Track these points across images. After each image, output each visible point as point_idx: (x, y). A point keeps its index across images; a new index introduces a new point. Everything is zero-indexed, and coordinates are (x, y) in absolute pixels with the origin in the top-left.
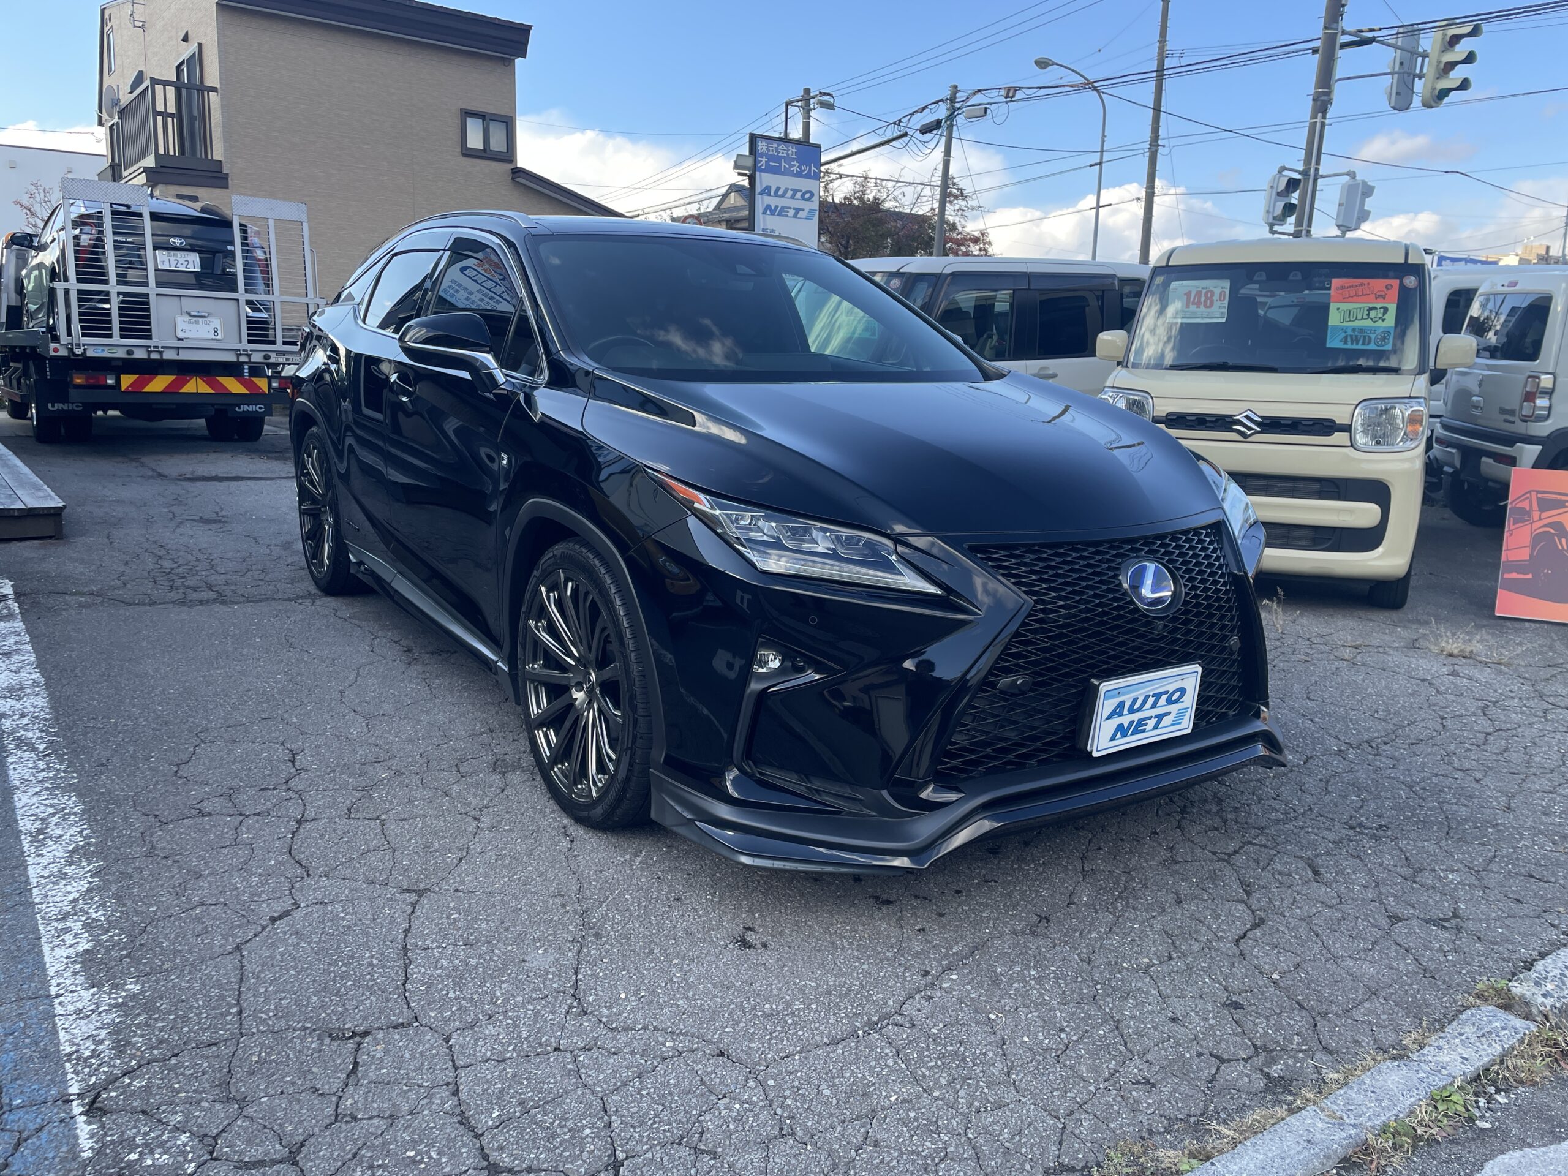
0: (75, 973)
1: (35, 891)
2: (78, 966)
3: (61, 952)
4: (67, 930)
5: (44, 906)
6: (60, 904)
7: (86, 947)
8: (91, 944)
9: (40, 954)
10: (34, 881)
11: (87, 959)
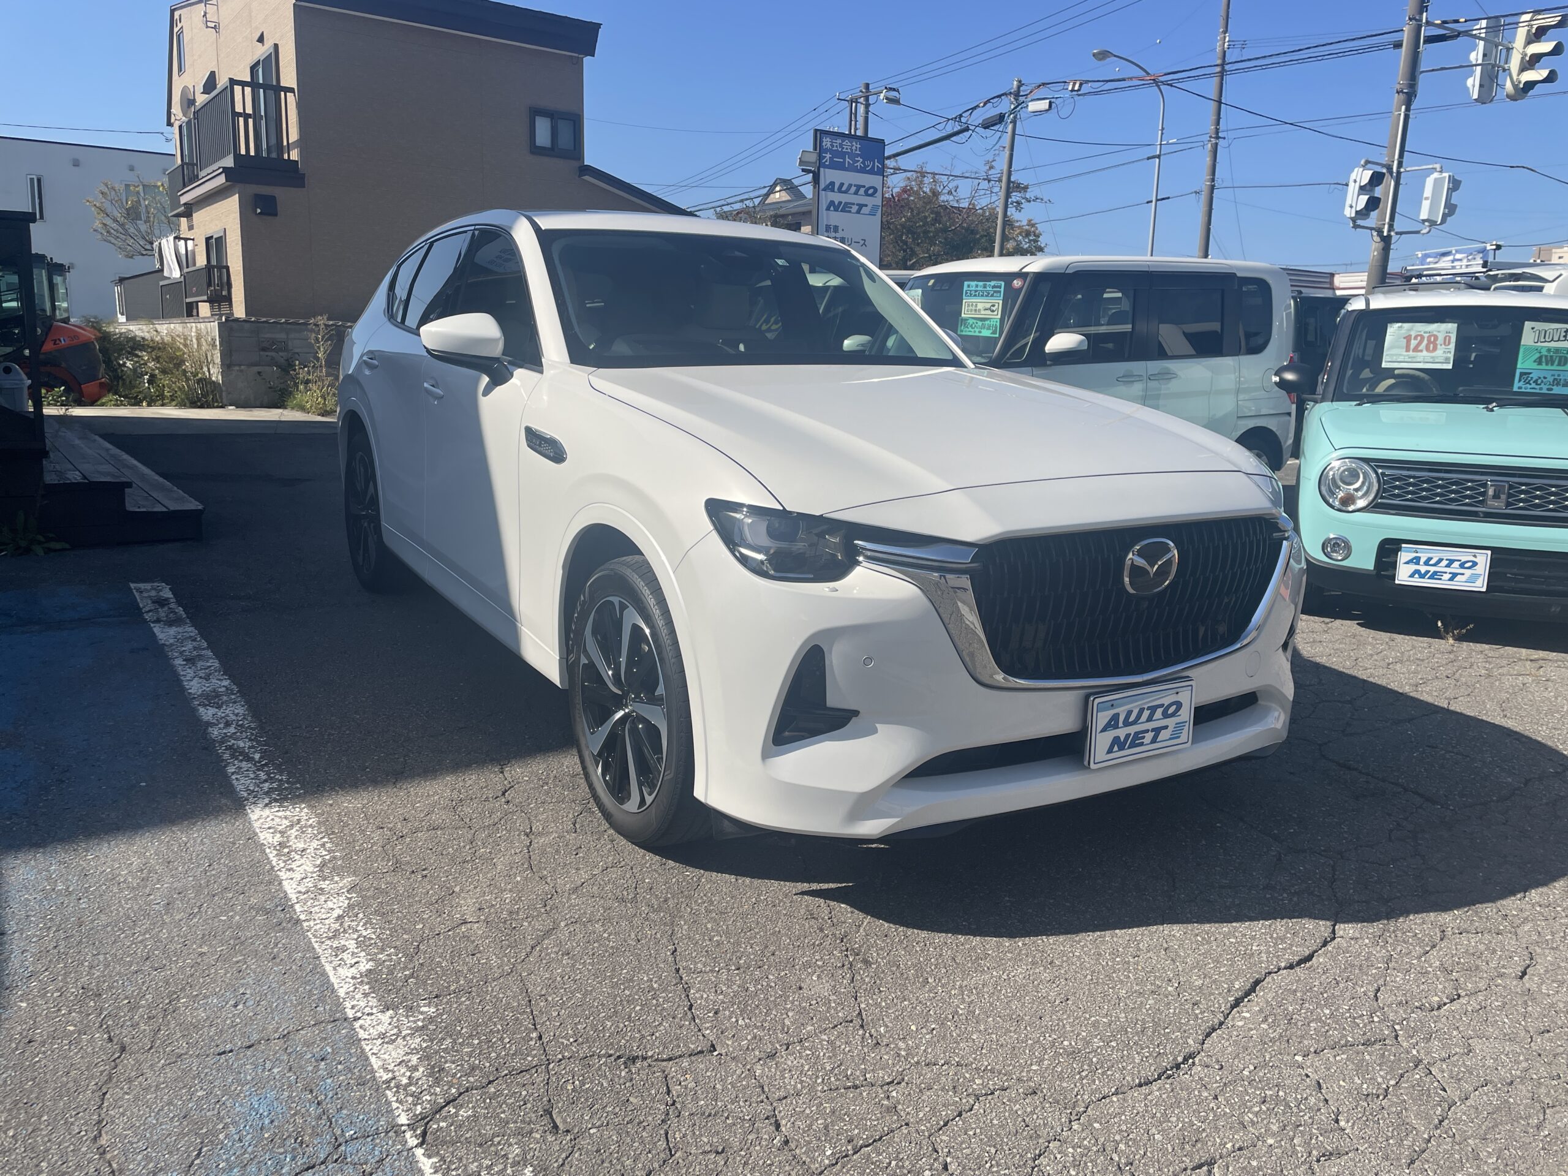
0: (366, 995)
1: (298, 907)
2: (367, 987)
3: (344, 972)
4: (344, 949)
5: (312, 923)
6: (327, 922)
7: (368, 967)
8: (371, 963)
9: (324, 974)
10: (293, 896)
11: (373, 980)
